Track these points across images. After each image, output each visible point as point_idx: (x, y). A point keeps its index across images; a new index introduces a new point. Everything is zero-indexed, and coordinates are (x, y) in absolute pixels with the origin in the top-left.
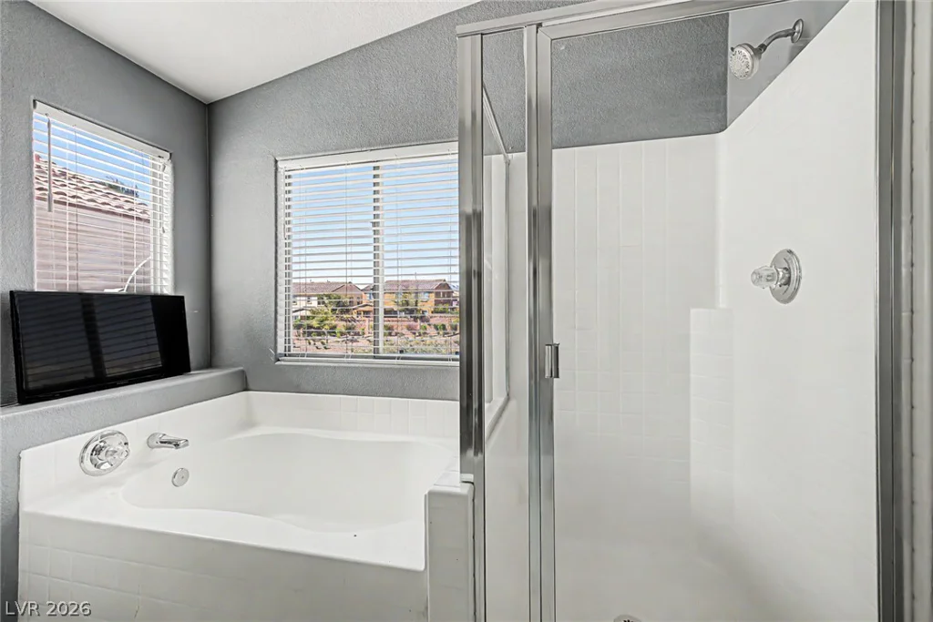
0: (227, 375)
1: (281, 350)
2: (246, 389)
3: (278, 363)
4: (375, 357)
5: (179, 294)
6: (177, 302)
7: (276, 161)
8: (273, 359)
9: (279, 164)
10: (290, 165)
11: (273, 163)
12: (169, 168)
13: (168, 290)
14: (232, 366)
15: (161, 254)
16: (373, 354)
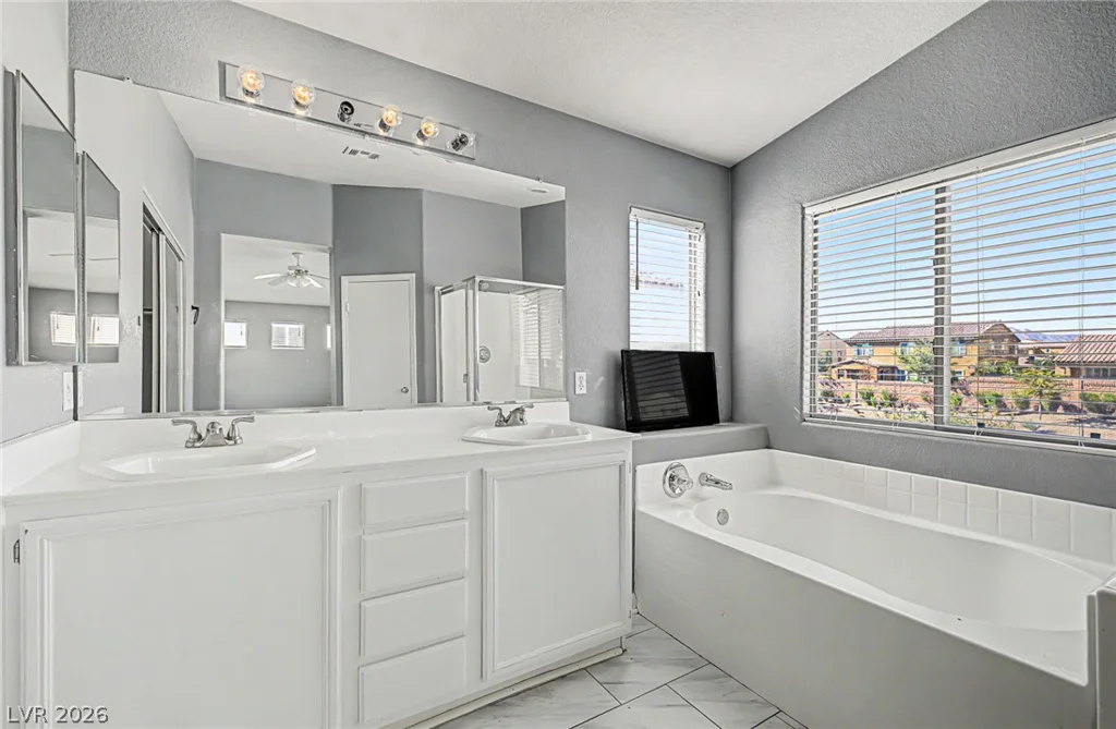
0: (751, 430)
1: (806, 409)
2: (768, 447)
3: (804, 423)
4: (936, 428)
5: (709, 351)
6: (706, 359)
7: (803, 209)
8: (798, 418)
9: (807, 211)
10: (817, 209)
11: (800, 211)
12: (703, 238)
13: (701, 348)
14: (754, 421)
15: (695, 322)
16: (933, 425)
